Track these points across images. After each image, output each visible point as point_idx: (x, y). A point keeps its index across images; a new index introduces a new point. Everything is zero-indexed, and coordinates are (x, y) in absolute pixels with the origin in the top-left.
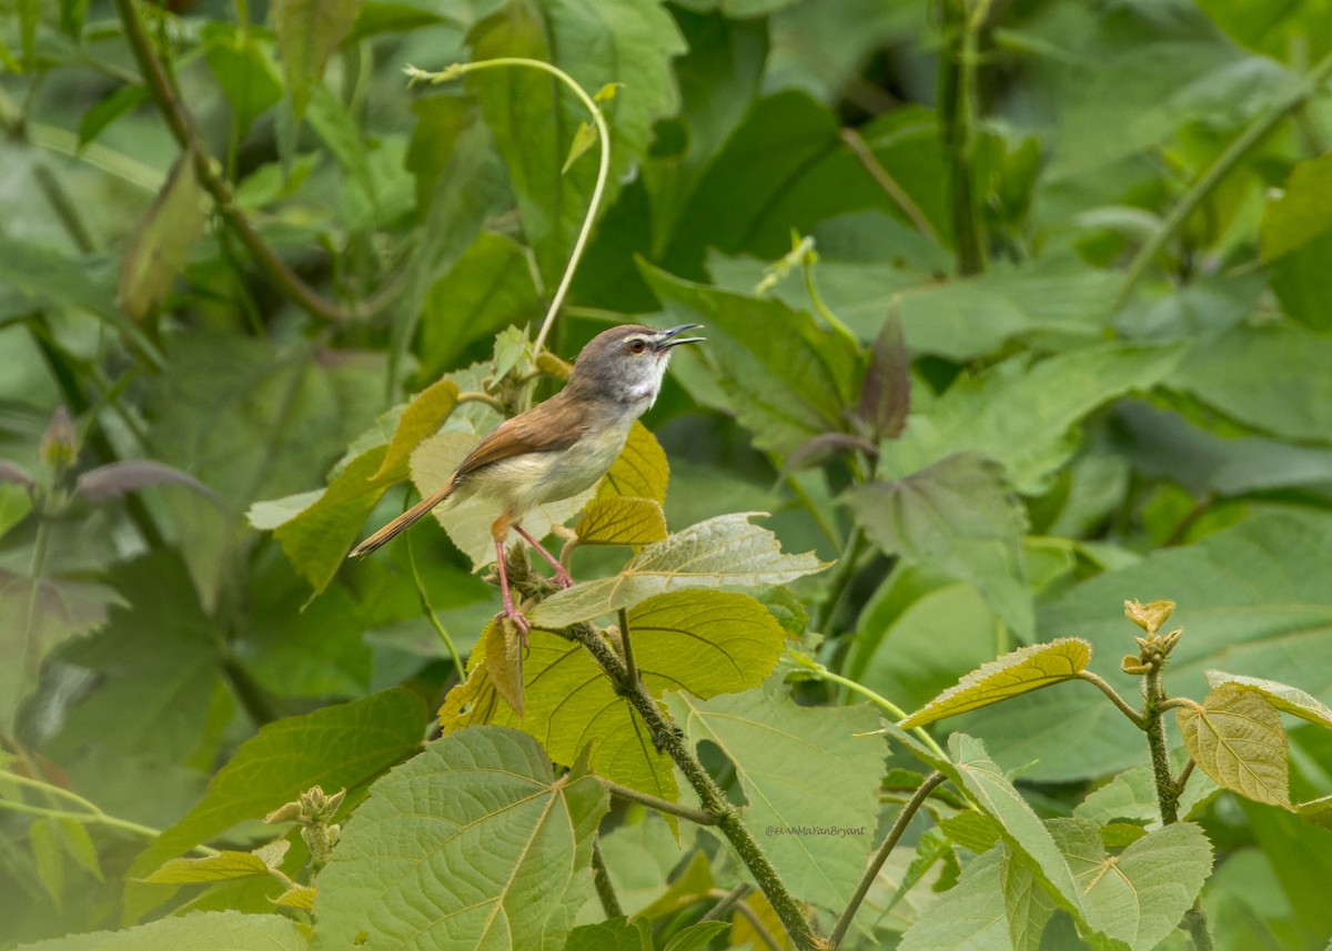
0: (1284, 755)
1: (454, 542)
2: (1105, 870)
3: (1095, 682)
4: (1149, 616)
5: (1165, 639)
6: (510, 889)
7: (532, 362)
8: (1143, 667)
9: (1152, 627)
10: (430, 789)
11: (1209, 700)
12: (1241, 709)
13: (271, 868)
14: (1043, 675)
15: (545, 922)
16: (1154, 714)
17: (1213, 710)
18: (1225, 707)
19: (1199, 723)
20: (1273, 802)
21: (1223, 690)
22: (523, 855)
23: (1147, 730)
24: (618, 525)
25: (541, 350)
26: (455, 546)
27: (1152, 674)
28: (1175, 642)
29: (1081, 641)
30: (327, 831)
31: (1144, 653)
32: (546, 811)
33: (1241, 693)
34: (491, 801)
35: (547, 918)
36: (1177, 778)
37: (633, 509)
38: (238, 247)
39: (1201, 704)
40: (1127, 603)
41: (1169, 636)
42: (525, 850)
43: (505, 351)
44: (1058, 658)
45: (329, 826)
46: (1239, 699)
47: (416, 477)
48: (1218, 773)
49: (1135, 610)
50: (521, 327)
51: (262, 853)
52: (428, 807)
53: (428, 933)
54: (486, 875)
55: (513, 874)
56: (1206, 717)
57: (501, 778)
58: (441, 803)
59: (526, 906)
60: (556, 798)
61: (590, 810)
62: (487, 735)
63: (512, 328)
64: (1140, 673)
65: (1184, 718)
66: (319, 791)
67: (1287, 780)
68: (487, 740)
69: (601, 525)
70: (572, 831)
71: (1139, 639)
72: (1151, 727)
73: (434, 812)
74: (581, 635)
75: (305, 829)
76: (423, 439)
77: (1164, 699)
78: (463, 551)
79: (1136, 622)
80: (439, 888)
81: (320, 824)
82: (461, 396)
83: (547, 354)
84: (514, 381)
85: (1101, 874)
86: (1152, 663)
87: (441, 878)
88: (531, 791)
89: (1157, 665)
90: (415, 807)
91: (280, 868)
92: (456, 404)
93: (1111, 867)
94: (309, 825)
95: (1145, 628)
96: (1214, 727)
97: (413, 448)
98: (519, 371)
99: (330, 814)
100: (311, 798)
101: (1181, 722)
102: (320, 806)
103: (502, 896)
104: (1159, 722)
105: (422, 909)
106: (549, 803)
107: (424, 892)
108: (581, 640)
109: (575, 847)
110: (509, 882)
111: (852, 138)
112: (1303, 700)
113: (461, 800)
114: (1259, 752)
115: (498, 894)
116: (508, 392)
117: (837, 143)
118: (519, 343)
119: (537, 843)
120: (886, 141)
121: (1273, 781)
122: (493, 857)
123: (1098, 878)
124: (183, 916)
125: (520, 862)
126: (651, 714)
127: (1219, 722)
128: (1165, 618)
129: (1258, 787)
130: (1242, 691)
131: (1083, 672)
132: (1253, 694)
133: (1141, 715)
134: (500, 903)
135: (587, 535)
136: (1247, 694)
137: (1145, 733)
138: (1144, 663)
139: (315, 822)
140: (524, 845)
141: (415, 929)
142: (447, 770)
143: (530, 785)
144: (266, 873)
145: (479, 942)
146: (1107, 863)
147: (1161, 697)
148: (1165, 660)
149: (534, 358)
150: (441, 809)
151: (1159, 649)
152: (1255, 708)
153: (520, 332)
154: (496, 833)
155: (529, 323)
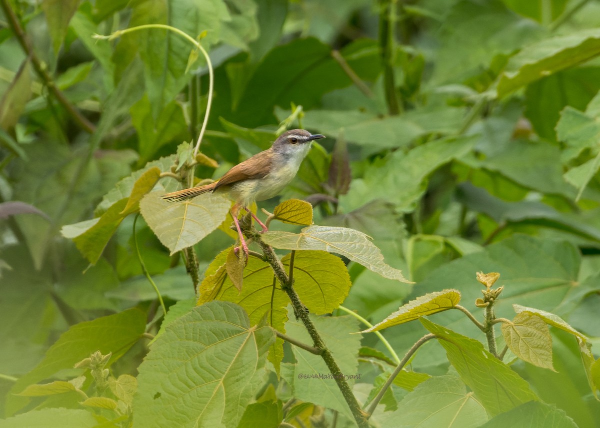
0: (550, 345)
1: (161, 241)
2: (467, 398)
3: (462, 310)
4: (487, 280)
5: (495, 291)
6: (226, 376)
7: (194, 158)
8: (485, 304)
9: (489, 285)
10: (193, 329)
11: (516, 319)
12: (530, 323)
13: (77, 389)
14: (438, 307)
15: (241, 391)
16: (490, 325)
17: (517, 324)
18: (523, 323)
19: (511, 330)
20: (545, 367)
21: (522, 315)
22: (234, 360)
23: (486, 332)
24: (293, 212)
25: (198, 153)
26: (161, 244)
27: (489, 307)
28: (500, 292)
29: (455, 291)
30: (103, 371)
31: (486, 297)
32: (246, 341)
33: (530, 316)
34: (221, 335)
35: (243, 389)
36: (499, 354)
37: (301, 206)
38: (55, 103)
39: (512, 321)
40: (478, 273)
41: (497, 290)
42: (235, 358)
43: (182, 153)
44: (446, 299)
45: (104, 369)
46: (529, 319)
47: (142, 212)
48: (520, 353)
49: (481, 277)
50: (189, 142)
51: (73, 382)
52: (192, 337)
53: (188, 394)
54: (216, 369)
55: (228, 369)
56: (514, 327)
57: (226, 325)
58: (198, 335)
59: (233, 384)
60: (250, 335)
61: (266, 342)
62: (221, 305)
63: (185, 143)
64: (484, 307)
65: (504, 328)
66: (99, 353)
67: (551, 357)
68: (220, 307)
69: (286, 211)
70: (257, 351)
71: (483, 291)
72: (488, 331)
73: (195, 340)
74: (270, 259)
75: (92, 371)
76: (145, 194)
77: (494, 318)
78: (166, 245)
79: (482, 283)
80: (195, 374)
81: (100, 368)
82: (162, 174)
83: (201, 154)
84: (187, 167)
85: (466, 400)
86: (489, 301)
87: (195, 369)
88: (239, 332)
89: (491, 303)
90: (186, 336)
91: (80, 389)
92: (159, 178)
93: (470, 397)
94: (95, 369)
95: (486, 285)
96: (518, 332)
97: (140, 199)
98: (188, 163)
99: (105, 364)
100: (95, 357)
101: (503, 330)
102: (100, 360)
103: (222, 379)
104: (492, 329)
105: (186, 384)
106: (248, 337)
107: (187, 375)
108: (270, 262)
109: (258, 358)
110: (226, 372)
111: (336, 54)
112: (558, 320)
113: (207, 335)
114: (539, 344)
115: (221, 378)
116: (183, 172)
117: (329, 57)
118: (188, 149)
119: (240, 356)
120: (355, 56)
121: (546, 357)
122: (220, 361)
123: (465, 402)
124: (40, 410)
125: (232, 363)
126: (296, 300)
127: (520, 329)
128: (495, 280)
129: (538, 360)
130: (531, 315)
131: (457, 305)
132: (535, 316)
133: (483, 326)
134: (221, 382)
135: (279, 215)
136: (533, 316)
137: (485, 334)
138: (485, 302)
139: (97, 367)
140: (235, 356)
141: (182, 392)
142: (201, 320)
143: (238, 329)
144: (75, 391)
145: (211, 399)
146: (468, 395)
147: (493, 317)
148: (495, 301)
149: (195, 157)
150: (198, 338)
151: (493, 296)
152: (537, 323)
153: (188, 144)
154: (222, 350)
155: (192, 140)
